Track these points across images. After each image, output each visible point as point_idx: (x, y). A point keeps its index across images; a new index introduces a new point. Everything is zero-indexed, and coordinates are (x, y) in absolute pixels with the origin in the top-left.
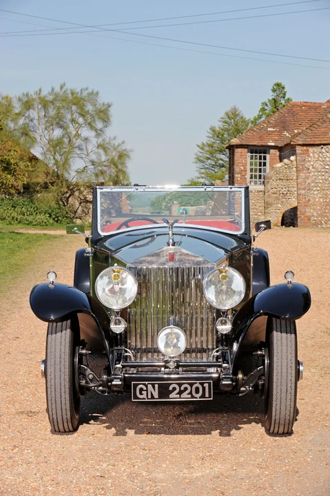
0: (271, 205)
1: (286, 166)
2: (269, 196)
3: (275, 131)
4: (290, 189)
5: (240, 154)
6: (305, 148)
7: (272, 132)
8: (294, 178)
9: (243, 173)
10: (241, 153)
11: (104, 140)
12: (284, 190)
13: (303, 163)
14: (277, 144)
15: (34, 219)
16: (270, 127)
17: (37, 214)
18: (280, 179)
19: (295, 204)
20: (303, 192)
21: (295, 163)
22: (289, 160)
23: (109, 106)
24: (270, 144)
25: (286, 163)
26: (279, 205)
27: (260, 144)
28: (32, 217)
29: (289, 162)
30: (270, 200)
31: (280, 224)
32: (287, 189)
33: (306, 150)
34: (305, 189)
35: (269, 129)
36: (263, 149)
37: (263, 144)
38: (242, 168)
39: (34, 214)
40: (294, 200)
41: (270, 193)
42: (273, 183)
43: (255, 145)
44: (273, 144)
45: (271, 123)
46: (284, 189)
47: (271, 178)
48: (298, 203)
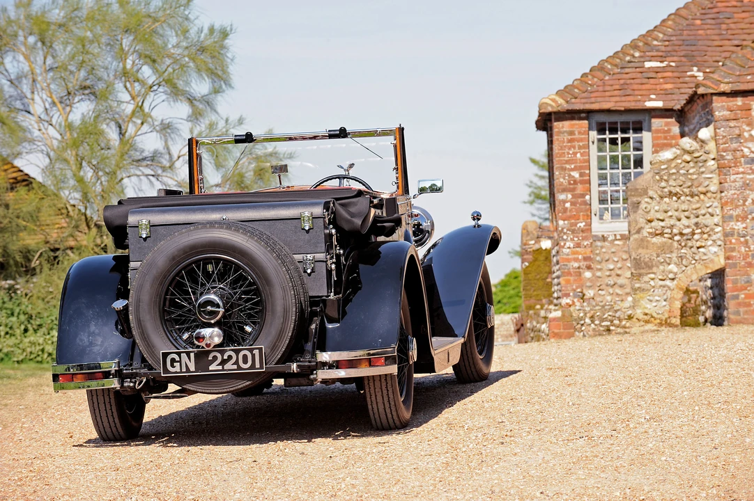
0: (649, 266)
1: (687, 157)
2: (643, 243)
3: (663, 69)
4: (699, 220)
5: (567, 137)
6: (739, 101)
7: (657, 71)
8: (713, 188)
9: (580, 189)
10: (571, 133)
11: (212, 126)
12: (685, 225)
13: (735, 145)
14: (670, 105)
15: (16, 345)
16: (651, 59)
17: (26, 330)
18: (671, 194)
19: (720, 262)
20: (739, 226)
21: (711, 146)
22: (696, 138)
23: (225, 34)
24: (649, 104)
25: (687, 147)
26: (672, 267)
27: (621, 106)
28: (12, 341)
29: (695, 145)
30: (645, 254)
31: (677, 321)
32: (694, 220)
33: (741, 109)
34: (744, 218)
35: (648, 65)
36: (631, 118)
37: (632, 105)
38: (576, 175)
39: (18, 332)
40: (714, 249)
41: (645, 233)
42: (651, 206)
43: (609, 111)
44: (659, 104)
45: (653, 48)
46: (685, 221)
47: (645, 192)
48: (727, 258)
